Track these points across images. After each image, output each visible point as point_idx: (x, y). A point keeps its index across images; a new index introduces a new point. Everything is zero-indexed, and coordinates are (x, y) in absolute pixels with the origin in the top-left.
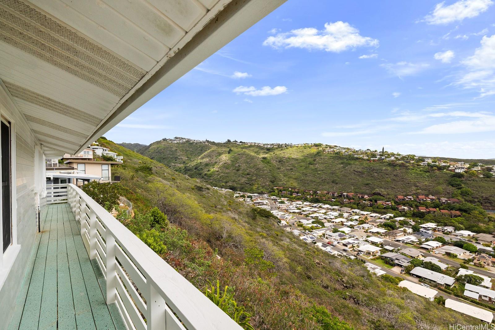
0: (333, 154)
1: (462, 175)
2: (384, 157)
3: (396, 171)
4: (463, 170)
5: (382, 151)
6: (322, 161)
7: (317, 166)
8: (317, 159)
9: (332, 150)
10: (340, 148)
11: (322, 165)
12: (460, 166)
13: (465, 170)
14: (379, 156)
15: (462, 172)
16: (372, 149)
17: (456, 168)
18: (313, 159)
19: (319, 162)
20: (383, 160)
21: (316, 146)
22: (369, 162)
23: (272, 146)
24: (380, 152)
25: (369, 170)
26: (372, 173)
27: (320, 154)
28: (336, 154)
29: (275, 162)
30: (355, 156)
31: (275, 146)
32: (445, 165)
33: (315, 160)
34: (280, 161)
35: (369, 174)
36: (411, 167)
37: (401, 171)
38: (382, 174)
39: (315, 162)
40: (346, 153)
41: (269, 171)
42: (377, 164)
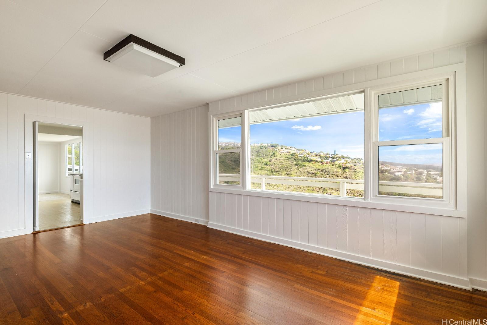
0: (289, 155)
1: (400, 178)
2: (336, 160)
3: (345, 173)
4: (401, 173)
5: (334, 154)
6: (278, 162)
7: (272, 166)
8: (273, 160)
9: (287, 150)
10: (295, 149)
11: (277, 166)
12: (399, 170)
13: (402, 173)
14: (331, 158)
15: (400, 175)
16: (325, 152)
17: (395, 172)
18: (269, 160)
19: (275, 162)
20: (335, 162)
21: (272, 146)
22: (322, 164)
23: (227, 145)
24: (332, 155)
25: (322, 172)
26: (325, 175)
27: (275, 155)
28: (291, 155)
29: (230, 161)
30: (309, 158)
31: (230, 145)
32: (386, 168)
33: (270, 161)
34: (235, 161)
35: (321, 176)
36: (359, 170)
37: (350, 173)
38: (332, 175)
39: (271, 163)
40: (300, 155)
41: (224, 170)
42: (329, 167)
